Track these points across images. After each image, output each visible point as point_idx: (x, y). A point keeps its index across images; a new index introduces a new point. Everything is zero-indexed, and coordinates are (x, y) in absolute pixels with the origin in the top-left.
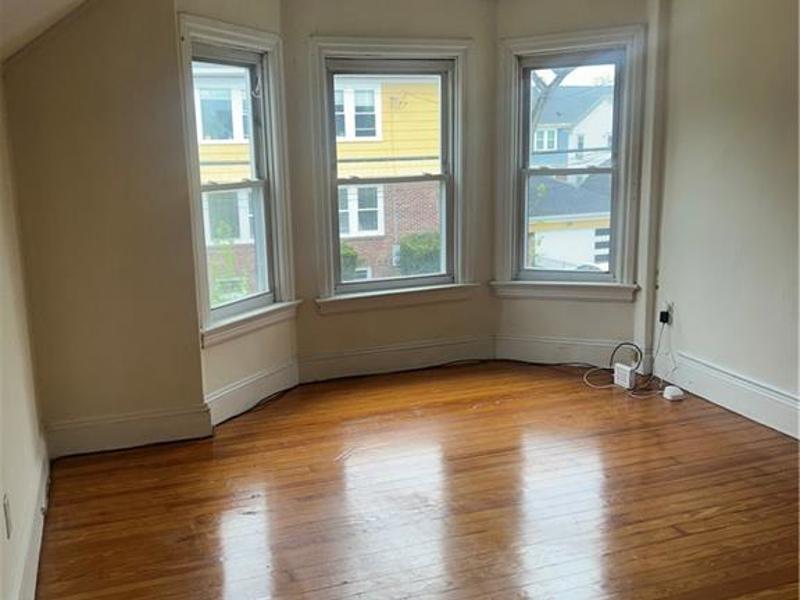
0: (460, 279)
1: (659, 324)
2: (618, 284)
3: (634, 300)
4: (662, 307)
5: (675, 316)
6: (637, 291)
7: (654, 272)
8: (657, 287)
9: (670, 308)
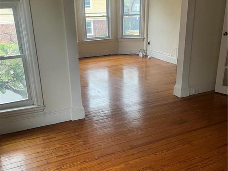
0: (111, 37)
1: (148, 45)
2: (141, 37)
3: (144, 40)
4: (148, 42)
5: (151, 43)
6: (144, 39)
7: (147, 35)
8: (148, 38)
9: (150, 42)
